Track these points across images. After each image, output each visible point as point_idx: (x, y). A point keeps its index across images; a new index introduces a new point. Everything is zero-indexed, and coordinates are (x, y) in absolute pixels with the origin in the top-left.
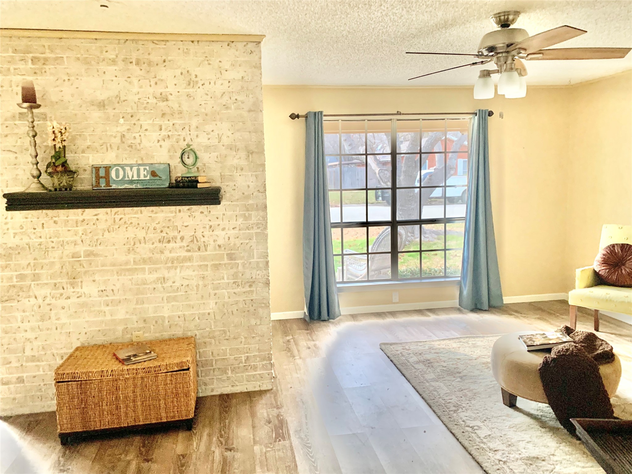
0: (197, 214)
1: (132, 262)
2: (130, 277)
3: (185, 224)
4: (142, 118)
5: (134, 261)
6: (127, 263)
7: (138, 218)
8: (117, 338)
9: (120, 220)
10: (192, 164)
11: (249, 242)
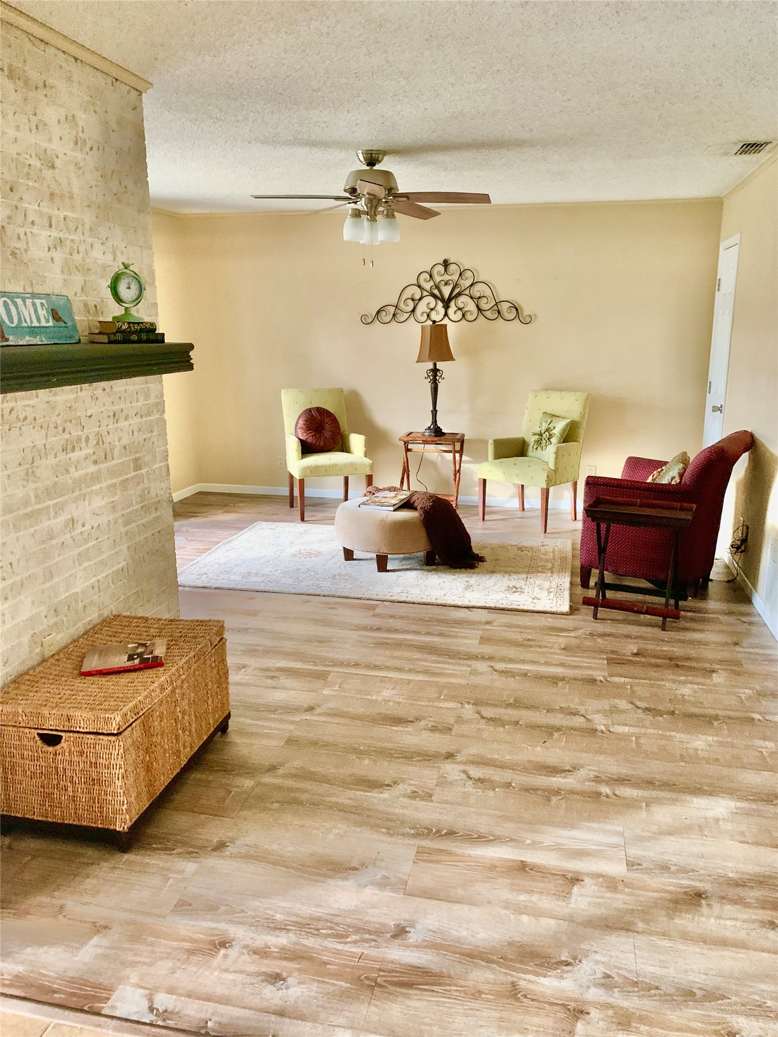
0: (99, 392)
1: (33, 499)
2: (32, 530)
3: (89, 414)
4: (26, 197)
5: (36, 496)
6: (26, 503)
7: (33, 407)
8: (23, 662)
9: (10, 413)
10: (135, 298)
11: (151, 436)
